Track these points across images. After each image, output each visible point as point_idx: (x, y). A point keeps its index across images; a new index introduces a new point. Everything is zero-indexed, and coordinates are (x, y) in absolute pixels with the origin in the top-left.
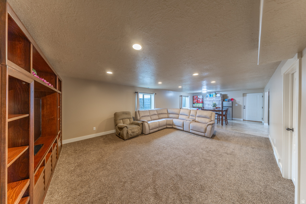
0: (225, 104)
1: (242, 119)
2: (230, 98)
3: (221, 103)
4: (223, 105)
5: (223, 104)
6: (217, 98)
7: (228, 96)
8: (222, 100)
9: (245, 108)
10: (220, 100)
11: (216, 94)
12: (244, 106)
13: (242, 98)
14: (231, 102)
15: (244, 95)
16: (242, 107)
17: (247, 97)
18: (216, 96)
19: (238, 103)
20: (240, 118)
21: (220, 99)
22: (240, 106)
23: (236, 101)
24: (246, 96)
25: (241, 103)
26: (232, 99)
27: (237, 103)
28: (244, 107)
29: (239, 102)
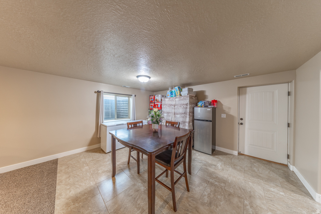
0: (200, 111)
1: (236, 153)
2: (210, 99)
3: (188, 110)
4: (193, 116)
5: (193, 112)
6: (182, 100)
7: (207, 93)
8: (191, 103)
9: (242, 124)
10: (187, 104)
11: (180, 90)
12: (242, 119)
13: (236, 97)
14: (209, 109)
15: (241, 90)
16: (237, 121)
17: (247, 96)
18: (180, 95)
19: (227, 110)
20: (232, 148)
21: (187, 101)
22: (231, 118)
23: (224, 107)
24: (245, 93)
25: (233, 112)
26: (214, 102)
27: (224, 112)
28: (241, 121)
29: (229, 108)
